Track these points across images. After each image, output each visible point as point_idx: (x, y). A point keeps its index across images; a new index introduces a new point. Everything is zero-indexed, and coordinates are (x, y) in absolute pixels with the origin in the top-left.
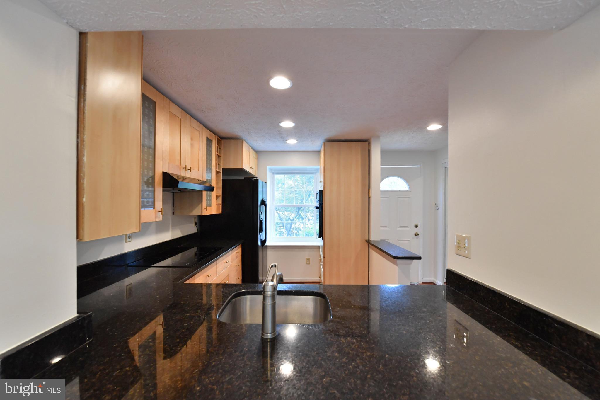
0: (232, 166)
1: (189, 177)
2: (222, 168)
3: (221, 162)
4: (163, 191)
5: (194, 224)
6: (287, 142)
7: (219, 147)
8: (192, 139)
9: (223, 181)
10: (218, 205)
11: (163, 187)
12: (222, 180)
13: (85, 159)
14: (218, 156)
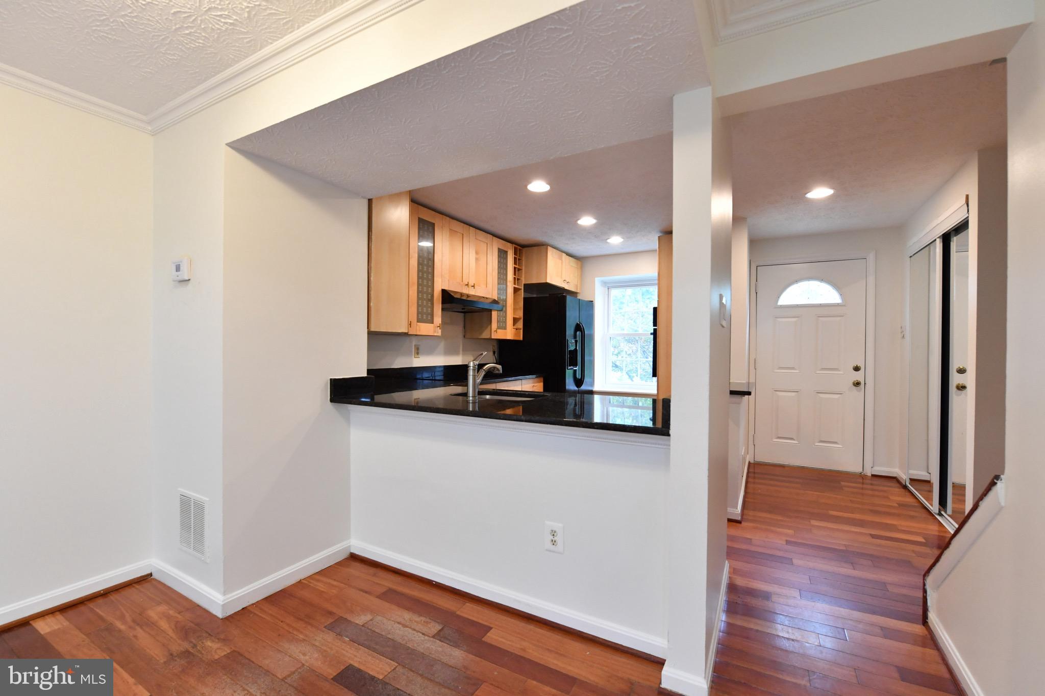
0: (534, 281)
1: (474, 294)
2: (524, 284)
3: (521, 277)
4: (443, 309)
5: (491, 353)
6: (608, 241)
7: (518, 257)
8: (477, 253)
9: (526, 300)
10: (517, 329)
11: (442, 304)
12: (524, 298)
13: (372, 278)
14: (516, 270)
